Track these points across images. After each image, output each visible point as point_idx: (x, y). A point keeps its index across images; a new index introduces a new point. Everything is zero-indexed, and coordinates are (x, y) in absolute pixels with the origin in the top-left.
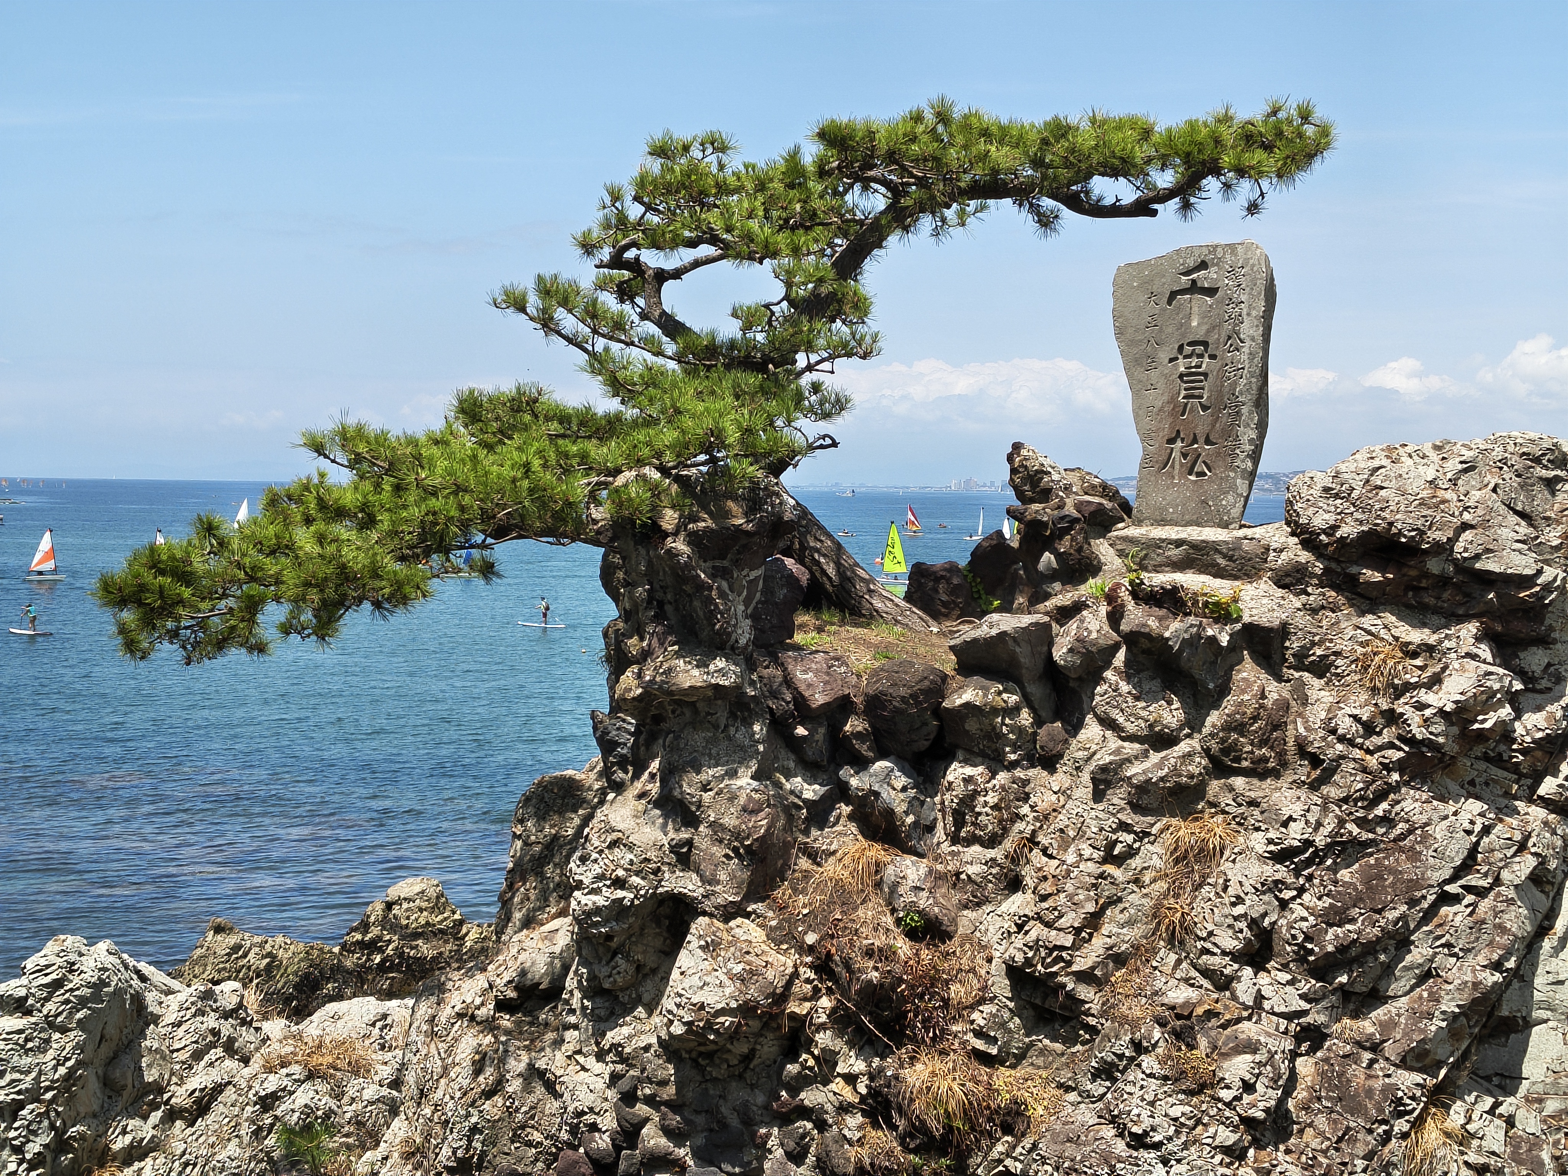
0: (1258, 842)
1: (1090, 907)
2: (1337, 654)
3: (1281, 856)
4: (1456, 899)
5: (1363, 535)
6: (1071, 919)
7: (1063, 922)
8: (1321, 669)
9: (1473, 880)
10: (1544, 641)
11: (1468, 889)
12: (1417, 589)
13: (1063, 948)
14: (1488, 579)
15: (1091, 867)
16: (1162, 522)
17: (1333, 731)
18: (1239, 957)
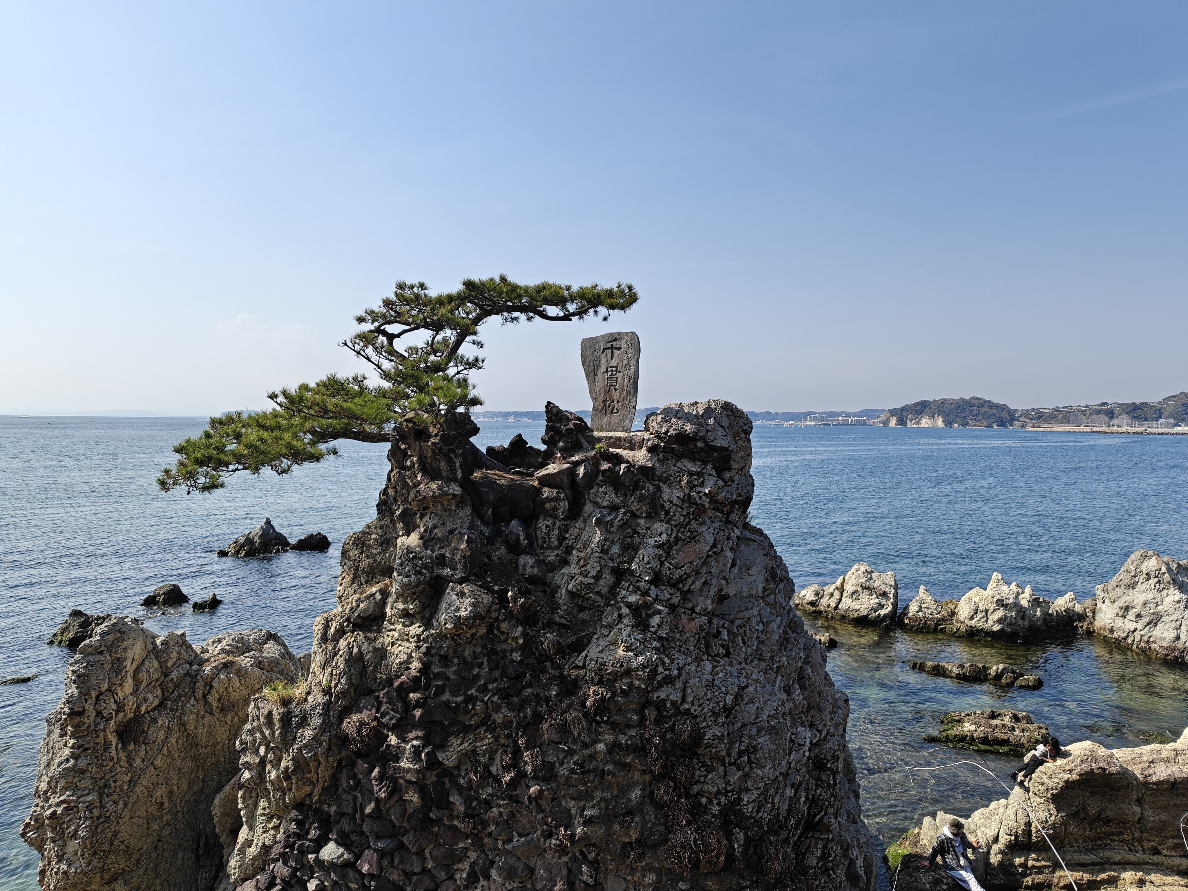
0: (651, 541)
1: (598, 569)
2: (671, 475)
3: (659, 547)
4: (711, 556)
5: (677, 434)
6: (593, 573)
7: (590, 575)
8: (666, 480)
9: (715, 550)
10: (729, 469)
11: (714, 553)
12: (693, 453)
13: (591, 584)
14: (715, 449)
15: (597, 554)
16: (601, 430)
17: (672, 502)
18: (651, 582)
